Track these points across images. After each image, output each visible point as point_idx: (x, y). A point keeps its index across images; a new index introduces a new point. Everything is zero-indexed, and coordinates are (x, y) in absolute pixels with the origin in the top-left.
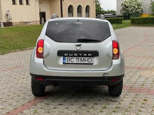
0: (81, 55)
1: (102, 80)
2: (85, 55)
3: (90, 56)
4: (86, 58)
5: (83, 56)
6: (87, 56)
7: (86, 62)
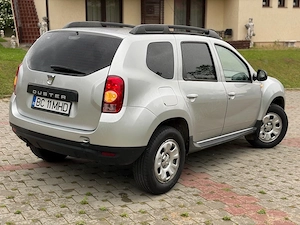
0: (51, 94)
1: (80, 149)
2: (57, 96)
3: (63, 100)
4: (61, 103)
5: (53, 98)
6: (60, 99)
7: (60, 110)
